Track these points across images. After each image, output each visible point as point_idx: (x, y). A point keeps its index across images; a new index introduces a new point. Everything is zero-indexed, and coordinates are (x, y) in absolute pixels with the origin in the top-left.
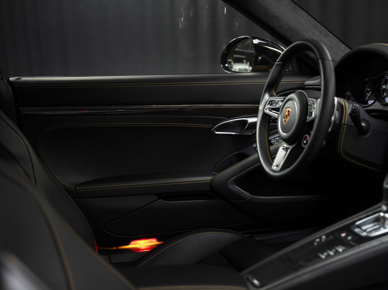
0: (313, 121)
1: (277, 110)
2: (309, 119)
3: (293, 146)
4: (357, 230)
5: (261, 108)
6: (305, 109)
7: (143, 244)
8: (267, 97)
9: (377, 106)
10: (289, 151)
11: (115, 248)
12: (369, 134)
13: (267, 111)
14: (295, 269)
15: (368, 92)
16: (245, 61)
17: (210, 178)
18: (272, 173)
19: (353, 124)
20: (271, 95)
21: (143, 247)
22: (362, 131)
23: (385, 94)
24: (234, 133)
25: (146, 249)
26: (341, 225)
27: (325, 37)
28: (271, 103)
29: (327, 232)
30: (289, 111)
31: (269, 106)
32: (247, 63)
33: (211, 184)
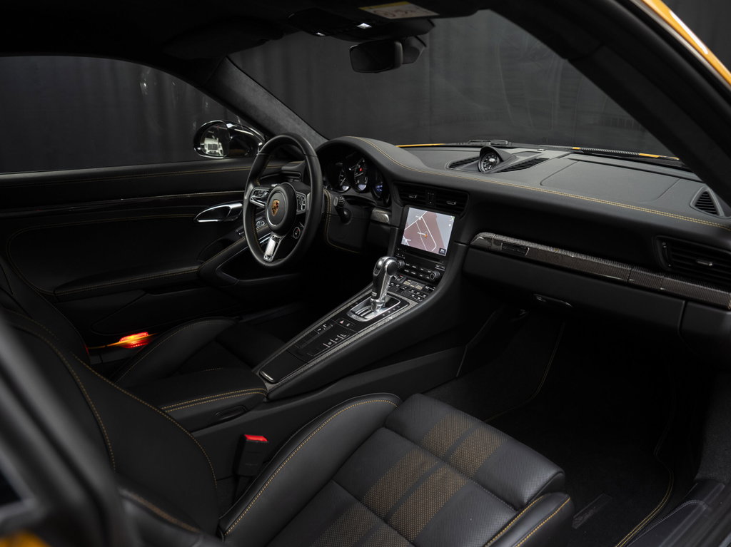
0: (304, 215)
1: (264, 199)
2: (298, 212)
3: (284, 237)
4: (354, 316)
5: (246, 198)
6: (294, 202)
7: (132, 339)
8: (251, 187)
9: (353, 193)
10: (280, 241)
11: (104, 346)
12: (350, 222)
13: (253, 201)
14: (306, 362)
15: (343, 178)
16: (213, 137)
17: (196, 267)
18: (264, 263)
19: (337, 214)
20: (255, 186)
21: (134, 343)
22: (344, 219)
23: (358, 182)
24: (216, 220)
25: (137, 344)
26: (338, 312)
27: (299, 124)
28: (256, 193)
29: (326, 320)
30: (277, 203)
31: (254, 196)
32: (216, 139)
33: (198, 273)
